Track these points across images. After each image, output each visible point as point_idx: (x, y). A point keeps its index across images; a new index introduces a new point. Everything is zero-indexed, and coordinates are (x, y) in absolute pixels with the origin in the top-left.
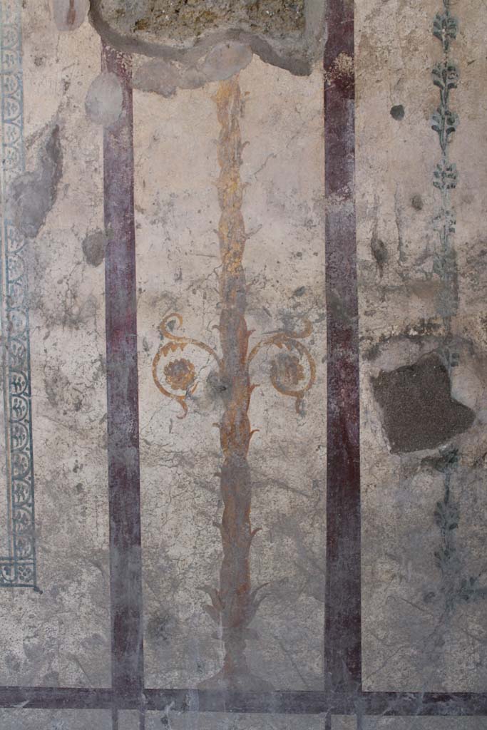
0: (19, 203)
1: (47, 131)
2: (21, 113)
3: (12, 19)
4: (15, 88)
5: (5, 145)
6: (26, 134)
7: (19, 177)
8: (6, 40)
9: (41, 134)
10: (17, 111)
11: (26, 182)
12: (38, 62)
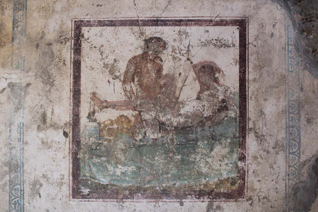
0: (296, 198)
1: (313, 159)
2: (299, 148)
3: (295, 97)
4: (296, 135)
5: (289, 166)
6: (301, 160)
7: (297, 183)
8: (291, 109)
9: (310, 161)
10: (297, 148)
11: (300, 187)
12: (309, 121)
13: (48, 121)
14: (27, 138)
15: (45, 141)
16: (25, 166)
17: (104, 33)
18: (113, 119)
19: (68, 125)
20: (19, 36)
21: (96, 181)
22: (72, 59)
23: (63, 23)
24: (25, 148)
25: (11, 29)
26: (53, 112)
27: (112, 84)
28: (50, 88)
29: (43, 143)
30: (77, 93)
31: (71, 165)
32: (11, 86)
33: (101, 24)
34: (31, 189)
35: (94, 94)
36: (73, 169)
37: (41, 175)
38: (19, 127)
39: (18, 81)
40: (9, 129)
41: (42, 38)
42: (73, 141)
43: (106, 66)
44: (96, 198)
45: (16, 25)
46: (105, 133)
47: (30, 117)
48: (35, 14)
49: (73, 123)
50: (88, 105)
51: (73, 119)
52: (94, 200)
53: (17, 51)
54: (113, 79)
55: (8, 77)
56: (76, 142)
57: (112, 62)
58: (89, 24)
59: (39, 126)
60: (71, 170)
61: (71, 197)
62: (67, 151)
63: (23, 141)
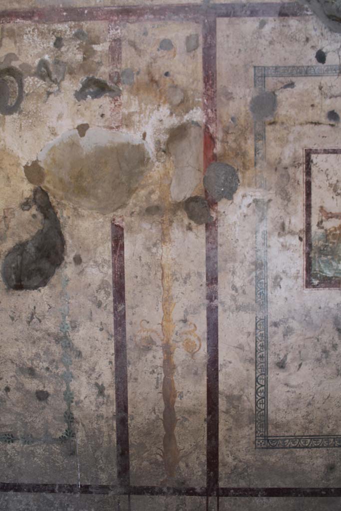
13: (287, 228)
14: (270, 243)
15: (285, 244)
16: (269, 265)
17: (328, 159)
18: (337, 226)
19: (302, 232)
20: (260, 161)
21: (324, 274)
22: (305, 180)
23: (296, 151)
24: (269, 250)
25: (253, 156)
26: (290, 222)
27: (335, 200)
28: (287, 204)
29: (283, 246)
30: (308, 207)
31: (305, 263)
32: (256, 201)
33: (326, 152)
34: (273, 282)
35: (322, 207)
36: (306, 265)
37: (281, 271)
38: (263, 234)
39: (261, 198)
40: (254, 236)
41: (279, 163)
42: (306, 244)
43: (330, 185)
44: (323, 287)
45: (258, 152)
46: (330, 237)
47: (272, 226)
48: (273, 144)
49: (306, 230)
50: (317, 216)
51: (306, 227)
52: (322, 289)
53: (259, 174)
54: (336, 195)
55: (253, 194)
56: (309, 244)
57: (335, 182)
58: (316, 152)
59: (279, 233)
60: (305, 266)
61: (305, 287)
62: (302, 252)
63: (267, 245)
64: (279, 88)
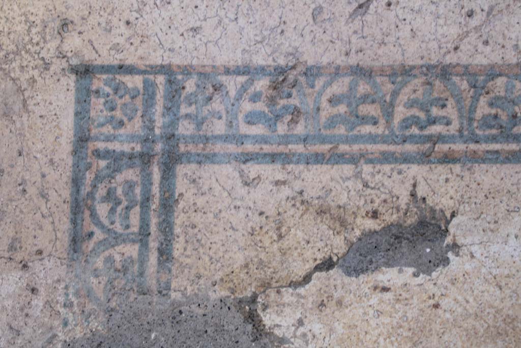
64: (299, 269)
